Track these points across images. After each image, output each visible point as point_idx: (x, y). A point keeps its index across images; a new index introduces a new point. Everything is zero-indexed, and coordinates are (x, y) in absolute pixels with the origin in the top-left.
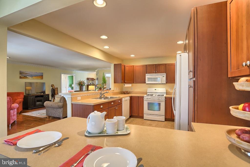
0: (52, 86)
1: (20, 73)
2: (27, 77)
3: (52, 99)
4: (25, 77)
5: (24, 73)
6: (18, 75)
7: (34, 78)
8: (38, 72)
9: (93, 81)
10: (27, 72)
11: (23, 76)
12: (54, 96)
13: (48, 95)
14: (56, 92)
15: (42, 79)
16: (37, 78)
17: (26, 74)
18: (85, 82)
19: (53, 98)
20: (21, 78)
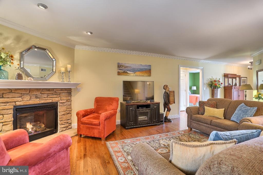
0: (165, 88)
1: (119, 67)
2: (128, 73)
3: (164, 111)
4: (125, 73)
5: (123, 66)
6: (116, 70)
7: (138, 73)
8: (143, 64)
9: (234, 80)
10: (127, 65)
11: (122, 71)
12: (167, 106)
13: (158, 104)
14: (171, 98)
15: (150, 75)
16: (142, 75)
17: (125, 67)
18: (222, 81)
19: (166, 109)
20: (119, 74)
